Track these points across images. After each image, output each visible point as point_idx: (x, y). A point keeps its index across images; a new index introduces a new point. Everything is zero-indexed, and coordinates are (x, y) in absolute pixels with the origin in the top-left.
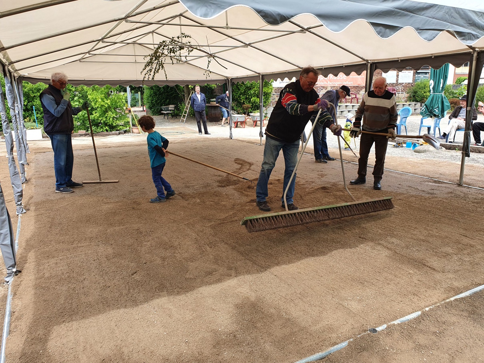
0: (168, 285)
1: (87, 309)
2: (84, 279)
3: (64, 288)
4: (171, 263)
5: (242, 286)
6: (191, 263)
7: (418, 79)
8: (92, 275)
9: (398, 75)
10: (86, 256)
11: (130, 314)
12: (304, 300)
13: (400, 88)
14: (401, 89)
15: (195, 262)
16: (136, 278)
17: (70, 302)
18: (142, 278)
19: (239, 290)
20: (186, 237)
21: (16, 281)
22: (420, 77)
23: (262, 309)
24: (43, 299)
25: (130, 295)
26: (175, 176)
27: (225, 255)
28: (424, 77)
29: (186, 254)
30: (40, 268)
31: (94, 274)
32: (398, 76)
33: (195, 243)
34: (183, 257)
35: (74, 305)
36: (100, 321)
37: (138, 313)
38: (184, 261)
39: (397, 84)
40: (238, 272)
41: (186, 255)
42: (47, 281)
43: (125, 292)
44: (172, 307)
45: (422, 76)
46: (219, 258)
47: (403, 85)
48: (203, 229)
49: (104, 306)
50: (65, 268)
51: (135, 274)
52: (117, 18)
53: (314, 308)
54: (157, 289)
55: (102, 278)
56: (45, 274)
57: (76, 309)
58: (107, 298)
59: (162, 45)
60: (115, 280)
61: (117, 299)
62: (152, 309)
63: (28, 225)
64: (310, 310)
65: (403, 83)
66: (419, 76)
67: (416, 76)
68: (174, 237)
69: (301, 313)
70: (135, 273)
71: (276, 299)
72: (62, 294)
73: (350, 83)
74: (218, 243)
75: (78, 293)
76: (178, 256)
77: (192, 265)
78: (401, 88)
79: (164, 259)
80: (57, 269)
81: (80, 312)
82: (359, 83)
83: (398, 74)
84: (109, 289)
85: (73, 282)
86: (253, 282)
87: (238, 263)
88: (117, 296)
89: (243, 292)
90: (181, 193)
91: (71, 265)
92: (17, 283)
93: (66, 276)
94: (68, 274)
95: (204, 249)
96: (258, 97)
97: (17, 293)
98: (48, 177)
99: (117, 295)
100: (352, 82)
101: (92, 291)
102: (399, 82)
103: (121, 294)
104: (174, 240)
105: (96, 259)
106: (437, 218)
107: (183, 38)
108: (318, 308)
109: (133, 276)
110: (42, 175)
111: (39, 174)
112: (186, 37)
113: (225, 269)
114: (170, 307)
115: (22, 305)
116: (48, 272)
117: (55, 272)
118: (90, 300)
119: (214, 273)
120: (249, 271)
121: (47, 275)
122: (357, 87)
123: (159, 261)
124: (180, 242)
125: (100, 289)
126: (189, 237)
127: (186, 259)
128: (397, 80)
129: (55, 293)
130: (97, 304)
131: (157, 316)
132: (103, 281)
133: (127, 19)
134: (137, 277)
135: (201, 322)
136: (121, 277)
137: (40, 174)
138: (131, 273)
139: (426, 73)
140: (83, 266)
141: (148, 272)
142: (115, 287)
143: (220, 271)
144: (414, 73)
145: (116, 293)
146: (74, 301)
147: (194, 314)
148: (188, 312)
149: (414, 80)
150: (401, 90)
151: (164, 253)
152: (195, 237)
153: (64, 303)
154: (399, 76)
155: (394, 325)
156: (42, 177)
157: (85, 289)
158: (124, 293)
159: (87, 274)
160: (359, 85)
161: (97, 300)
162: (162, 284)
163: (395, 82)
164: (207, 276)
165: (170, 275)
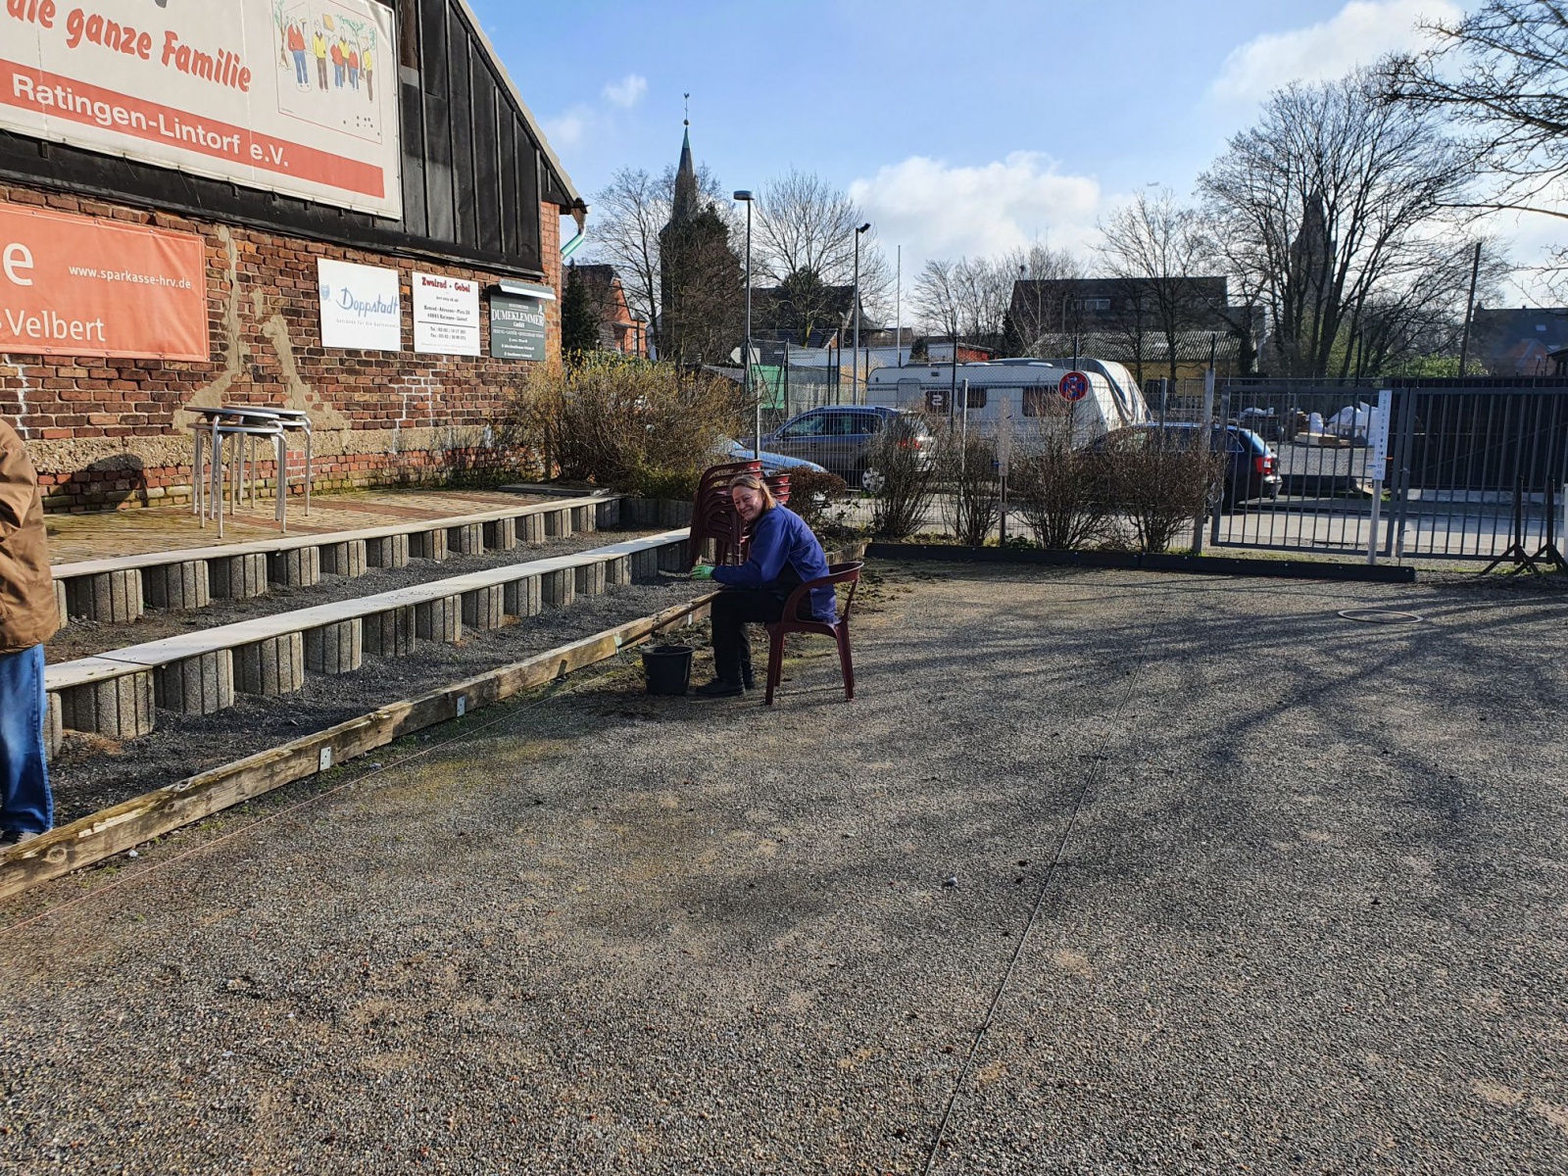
7: (505, 338)
9: (410, 298)
14: (433, 398)
22: (509, 323)
28: (526, 325)
32: (406, 304)
39: (407, 361)
45: (517, 318)
66: (506, 316)
67: (494, 313)
73: (75, 329)
78: (429, 388)
82: (162, 334)
83: (407, 290)
102: (420, 347)
122: (151, 367)
128: (407, 336)
139: (533, 304)
144: (483, 294)
149: (488, 340)
154: (416, 307)
160: (158, 349)
163: (395, 345)
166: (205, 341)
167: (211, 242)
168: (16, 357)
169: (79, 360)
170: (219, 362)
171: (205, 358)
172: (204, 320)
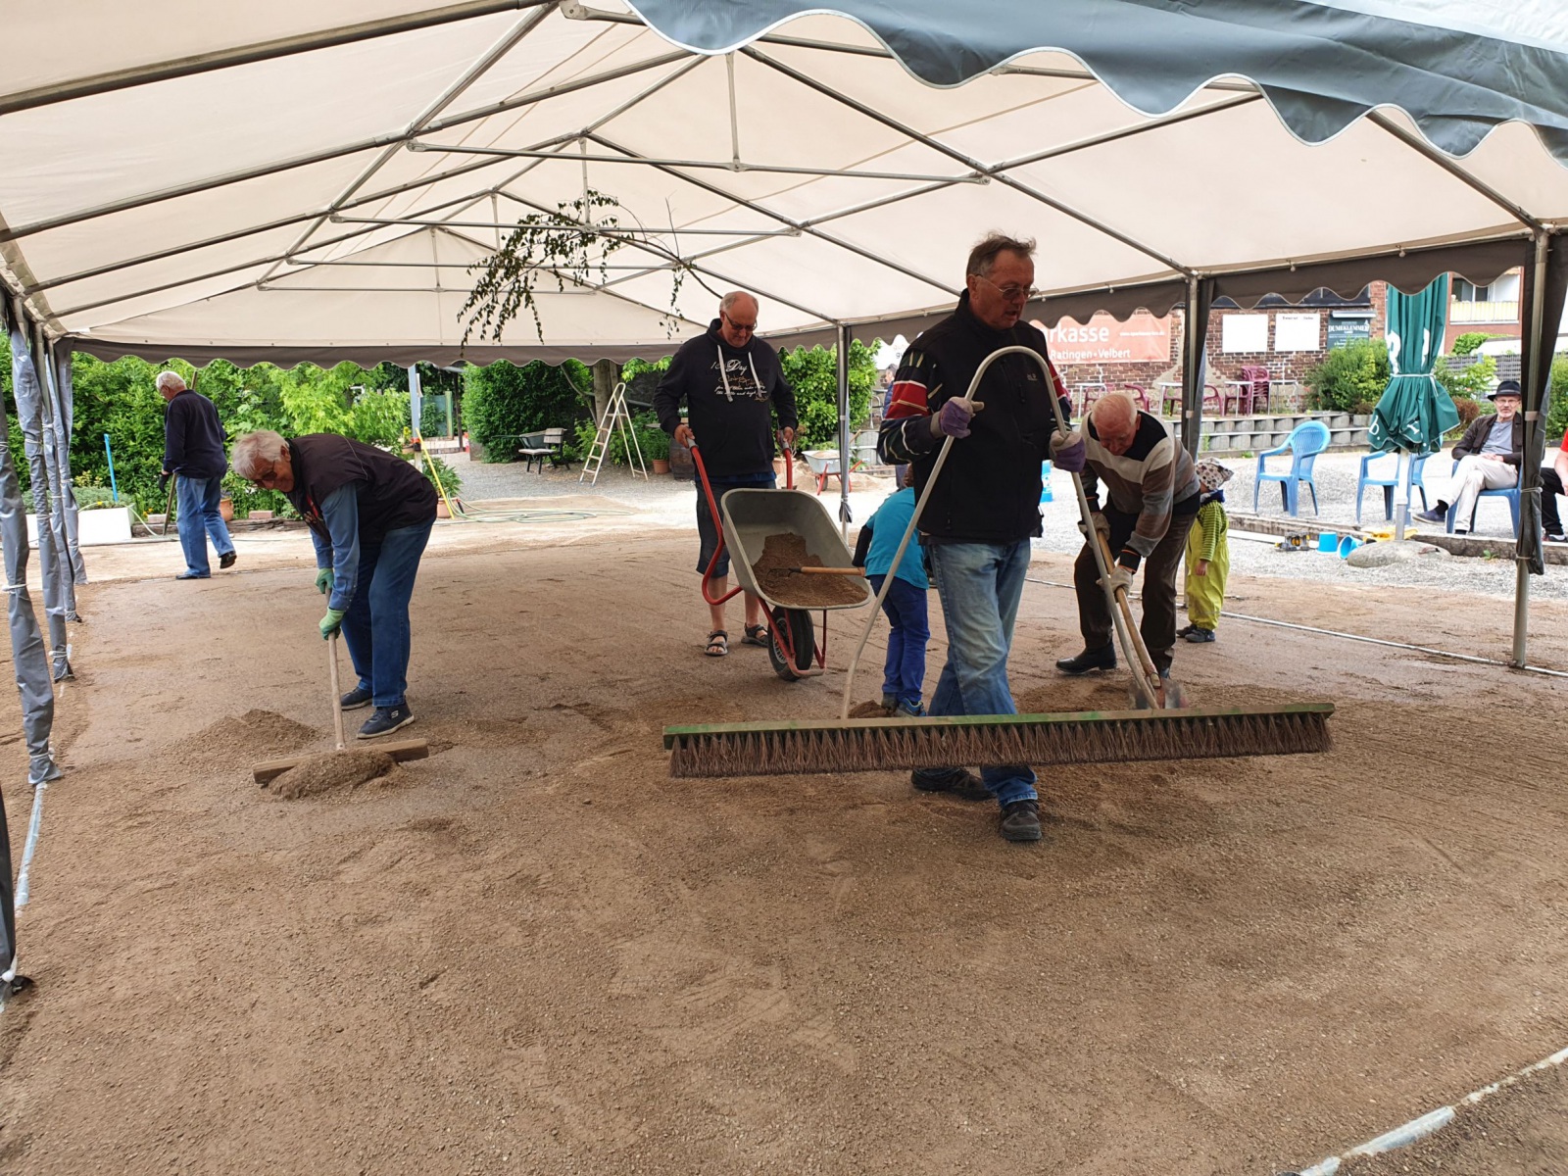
0: (548, 1021)
1: (259, 1113)
2: (254, 1005)
3: (181, 1039)
4: (557, 943)
5: (810, 1023)
6: (628, 944)
7: (1338, 340)
8: (282, 991)
9: (1274, 327)
10: (260, 923)
11: (414, 1131)
12: (1033, 1067)
13: (1282, 367)
14: (1286, 372)
15: (642, 939)
16: (434, 998)
17: (200, 1088)
18: (455, 996)
19: (798, 1036)
20: (608, 851)
21: (12, 1016)
22: (1342, 332)
23: (885, 1104)
24: (104, 1078)
25: (414, 1059)
26: (567, 648)
27: (746, 912)
28: (1355, 332)
29: (609, 912)
30: (100, 968)
31: (287, 985)
32: (1272, 329)
33: (639, 873)
34: (599, 920)
35: (214, 1101)
36: (305, 1160)
37: (441, 1123)
38: (601, 935)
39: (1272, 355)
40: (790, 972)
41: (607, 915)
42: (121, 1015)
43: (395, 1048)
44: (564, 1102)
45: (1348, 329)
46: (724, 924)
47: (1291, 357)
48: (665, 825)
49: (319, 1101)
50: (185, 964)
51: (433, 984)
52: (380, 136)
53: (1070, 1096)
54: (509, 1036)
55: (316, 1000)
56: (114, 990)
57: (219, 1116)
58: (332, 1071)
59: (525, 229)
60: (361, 1006)
61: (366, 1076)
62: (493, 1110)
63: (67, 818)
64: (1056, 1107)
65: (1291, 352)
66: (1339, 328)
67: (1331, 328)
68: (567, 851)
69: (1026, 1117)
70: (432, 980)
71: (932, 1067)
72: (172, 1060)
73: (1120, 354)
74: (719, 872)
75: (228, 1057)
76: (581, 916)
77: (631, 951)
78: (1284, 367)
79: (531, 929)
80: (159, 971)
81: (233, 1126)
82: (1150, 353)
83: (1272, 323)
84: (339, 1039)
85: (214, 1014)
86: (847, 1008)
87: (792, 940)
88: (368, 1064)
89: (812, 1043)
90: (587, 704)
91: (207, 954)
92: (15, 1023)
93: (190, 995)
94: (197, 988)
95: (669, 895)
96: (829, 401)
97: (13, 1059)
98: (144, 658)
99: (368, 1058)
100: (1128, 351)
101: (280, 1048)
102: (1278, 348)
103: (383, 1056)
104: (567, 862)
105: (296, 931)
106: (1457, 775)
107: (592, 207)
108: (1083, 1099)
109: (425, 992)
110: (124, 653)
111: (114, 648)
112: (600, 204)
113: (748, 964)
114: (556, 1101)
115: (27, 1103)
116: (125, 981)
117: (151, 980)
118: (273, 1078)
119: (708, 977)
120: (830, 969)
121: (121, 992)
122: (1146, 364)
123: (514, 937)
124: (588, 872)
125: (310, 1040)
126: (619, 854)
127: (611, 931)
128: (1271, 344)
129: (148, 1058)
130: (296, 1094)
131: (510, 1136)
132: (319, 1011)
133: (412, 141)
134: (437, 993)
135: (671, 1156)
136: (381, 996)
137: (118, 650)
138: (418, 980)
139: (1363, 320)
140: (252, 958)
141: (479, 976)
142: (362, 1032)
143: (730, 969)
144: (1323, 320)
145: (364, 1054)
146: (212, 1084)
147: (643, 1128)
148: (621, 1119)
149: (1326, 342)
150: (1283, 374)
151: (531, 906)
152: (637, 853)
153: (178, 1095)
154: (1278, 331)
155: (1364, 1158)
156: (123, 658)
157: (254, 1038)
158: (392, 1053)
159: (263, 985)
160: (1150, 358)
161: (296, 1080)
162: (526, 1019)
163: (1264, 348)
164: (683, 988)
165: (553, 986)
166: (1169, 354)
167: (1175, 316)
168: (1100, 365)
169: (1121, 364)
170: (1173, 360)
171: (1167, 360)
172: (1169, 346)
